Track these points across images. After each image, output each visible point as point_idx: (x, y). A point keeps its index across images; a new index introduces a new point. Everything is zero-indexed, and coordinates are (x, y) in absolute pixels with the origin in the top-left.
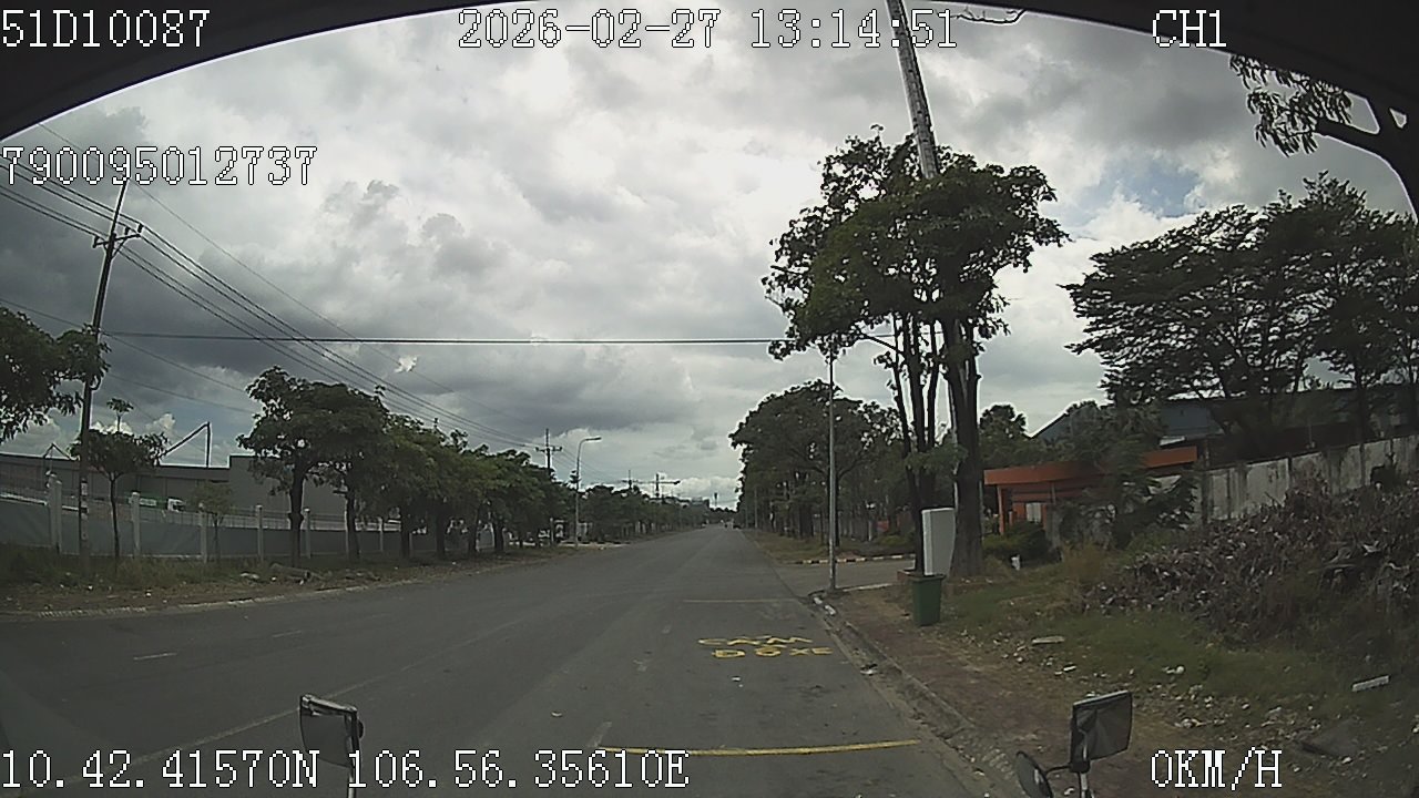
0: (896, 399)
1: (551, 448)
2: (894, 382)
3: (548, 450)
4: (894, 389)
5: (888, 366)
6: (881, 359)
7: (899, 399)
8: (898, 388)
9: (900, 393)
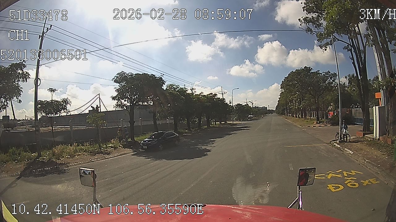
0: (353, 63)
1: (223, 93)
2: (351, 56)
3: (222, 93)
4: (352, 59)
5: (348, 50)
6: (345, 48)
7: (354, 63)
8: (353, 59)
9: (354, 61)
